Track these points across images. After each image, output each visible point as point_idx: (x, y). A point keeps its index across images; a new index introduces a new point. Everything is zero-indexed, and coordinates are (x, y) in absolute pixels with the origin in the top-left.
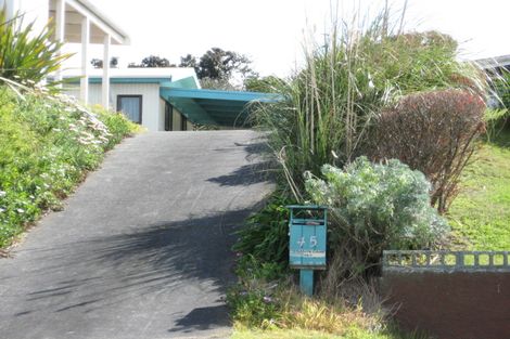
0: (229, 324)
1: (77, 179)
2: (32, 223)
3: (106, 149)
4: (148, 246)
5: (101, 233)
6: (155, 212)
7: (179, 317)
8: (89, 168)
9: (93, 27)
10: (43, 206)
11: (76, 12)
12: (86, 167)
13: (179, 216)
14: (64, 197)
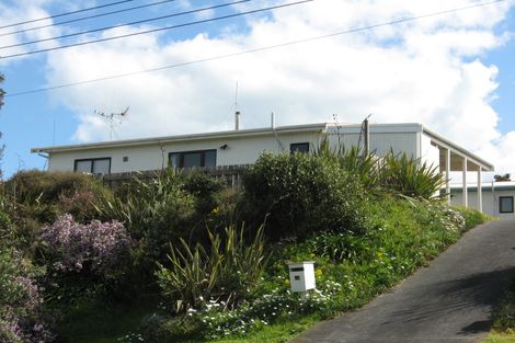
0: (488, 331)
1: (441, 249)
2: (410, 274)
3: (463, 231)
4: (464, 287)
5: (444, 279)
6: (476, 267)
7: (465, 326)
8: (451, 243)
9: (469, 162)
10: (419, 265)
11: (458, 156)
12: (448, 242)
13: (489, 269)
14: (432, 259)
